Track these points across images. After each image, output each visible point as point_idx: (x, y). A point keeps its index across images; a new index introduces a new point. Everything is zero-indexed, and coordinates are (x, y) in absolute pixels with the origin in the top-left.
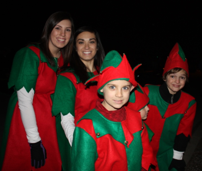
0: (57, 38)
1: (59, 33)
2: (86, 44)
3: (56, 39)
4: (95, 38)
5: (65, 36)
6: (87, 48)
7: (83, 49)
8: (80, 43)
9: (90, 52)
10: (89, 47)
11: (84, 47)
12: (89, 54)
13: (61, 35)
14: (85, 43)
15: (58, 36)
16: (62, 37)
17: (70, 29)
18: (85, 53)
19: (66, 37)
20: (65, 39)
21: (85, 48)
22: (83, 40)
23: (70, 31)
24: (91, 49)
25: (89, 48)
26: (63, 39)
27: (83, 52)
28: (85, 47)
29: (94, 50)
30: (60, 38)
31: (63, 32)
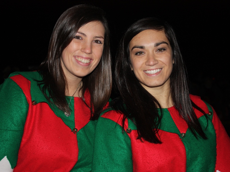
0: (75, 57)
1: (81, 47)
2: (148, 55)
3: (73, 59)
4: (167, 41)
5: (91, 53)
6: (152, 63)
7: (144, 65)
8: (136, 54)
9: (158, 70)
10: (155, 60)
11: (145, 61)
12: (157, 74)
13: (83, 50)
14: (146, 52)
15: (77, 53)
16: (85, 55)
17: (102, 40)
18: (148, 72)
19: (93, 54)
20: (91, 59)
21: (147, 63)
22: (142, 47)
23: (101, 43)
24: (160, 63)
25: (156, 62)
26: (87, 58)
27: (145, 71)
28: (148, 60)
29: (167, 64)
30: (82, 57)
31: (88, 44)
